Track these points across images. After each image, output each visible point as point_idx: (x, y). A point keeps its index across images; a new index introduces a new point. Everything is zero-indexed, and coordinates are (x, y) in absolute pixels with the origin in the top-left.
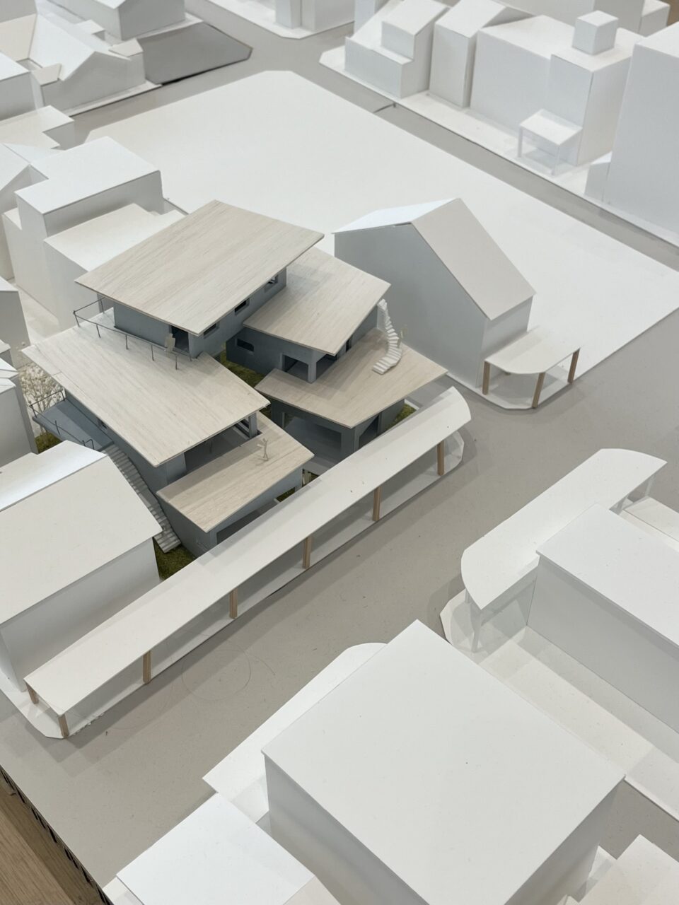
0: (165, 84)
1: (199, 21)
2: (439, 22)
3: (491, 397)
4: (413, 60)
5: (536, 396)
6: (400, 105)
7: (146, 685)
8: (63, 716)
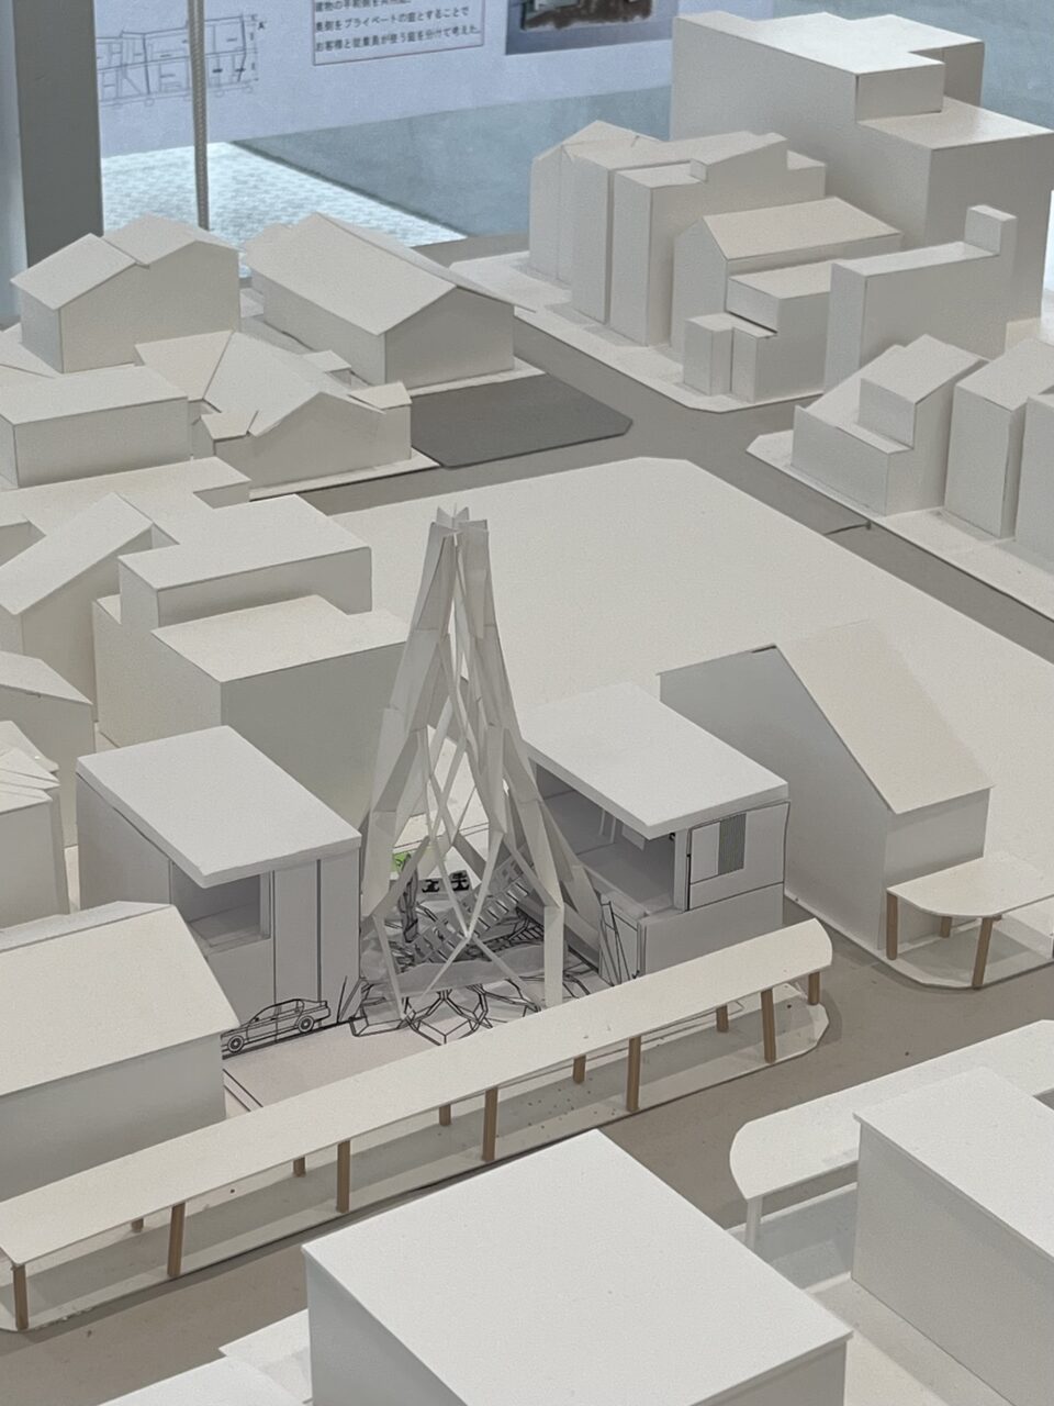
1: (540, 372)
2: (962, 384)
3: (899, 965)
4: (911, 448)
5: (979, 972)
6: (877, 525)
7: (171, 1281)
8: (22, 1267)
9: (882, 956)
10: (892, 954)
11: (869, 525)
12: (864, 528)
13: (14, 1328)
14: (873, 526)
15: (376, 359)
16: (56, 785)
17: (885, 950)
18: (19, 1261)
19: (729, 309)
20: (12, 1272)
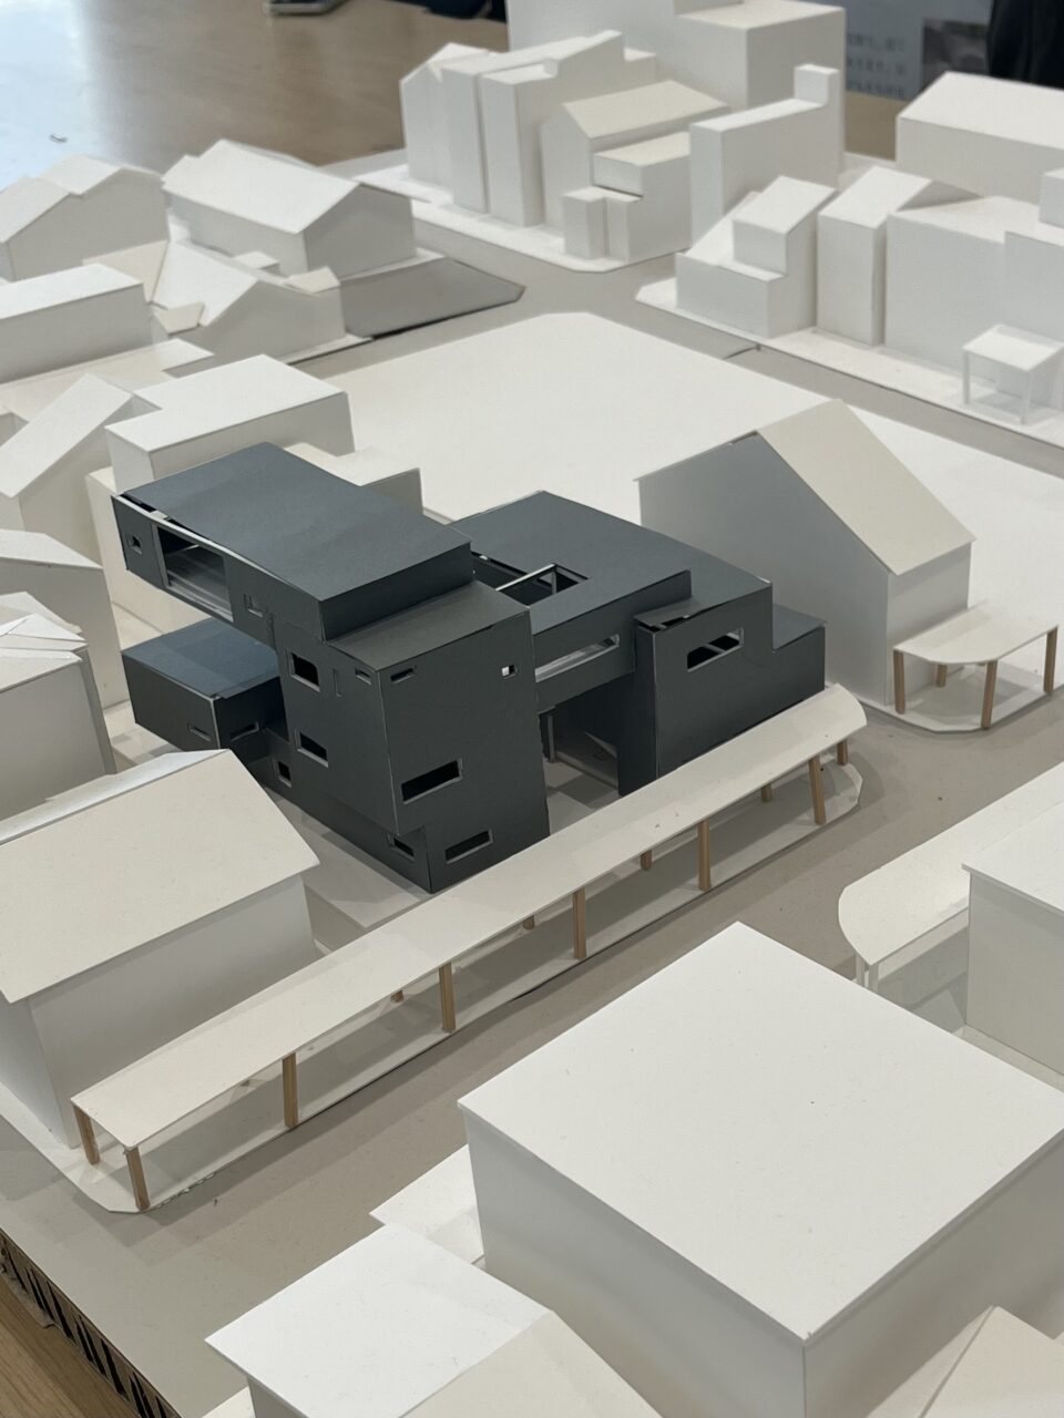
0: (377, 337)
1: (440, 256)
2: (825, 212)
3: (909, 718)
4: (786, 275)
5: (986, 714)
6: (767, 347)
7: (290, 1131)
8: (135, 1149)
9: (891, 710)
10: (900, 707)
11: (758, 347)
12: (754, 351)
13: (136, 1210)
14: (762, 348)
15: (299, 254)
16: (83, 645)
17: (894, 706)
18: (130, 1144)
19: (598, 182)
20: (125, 1157)
